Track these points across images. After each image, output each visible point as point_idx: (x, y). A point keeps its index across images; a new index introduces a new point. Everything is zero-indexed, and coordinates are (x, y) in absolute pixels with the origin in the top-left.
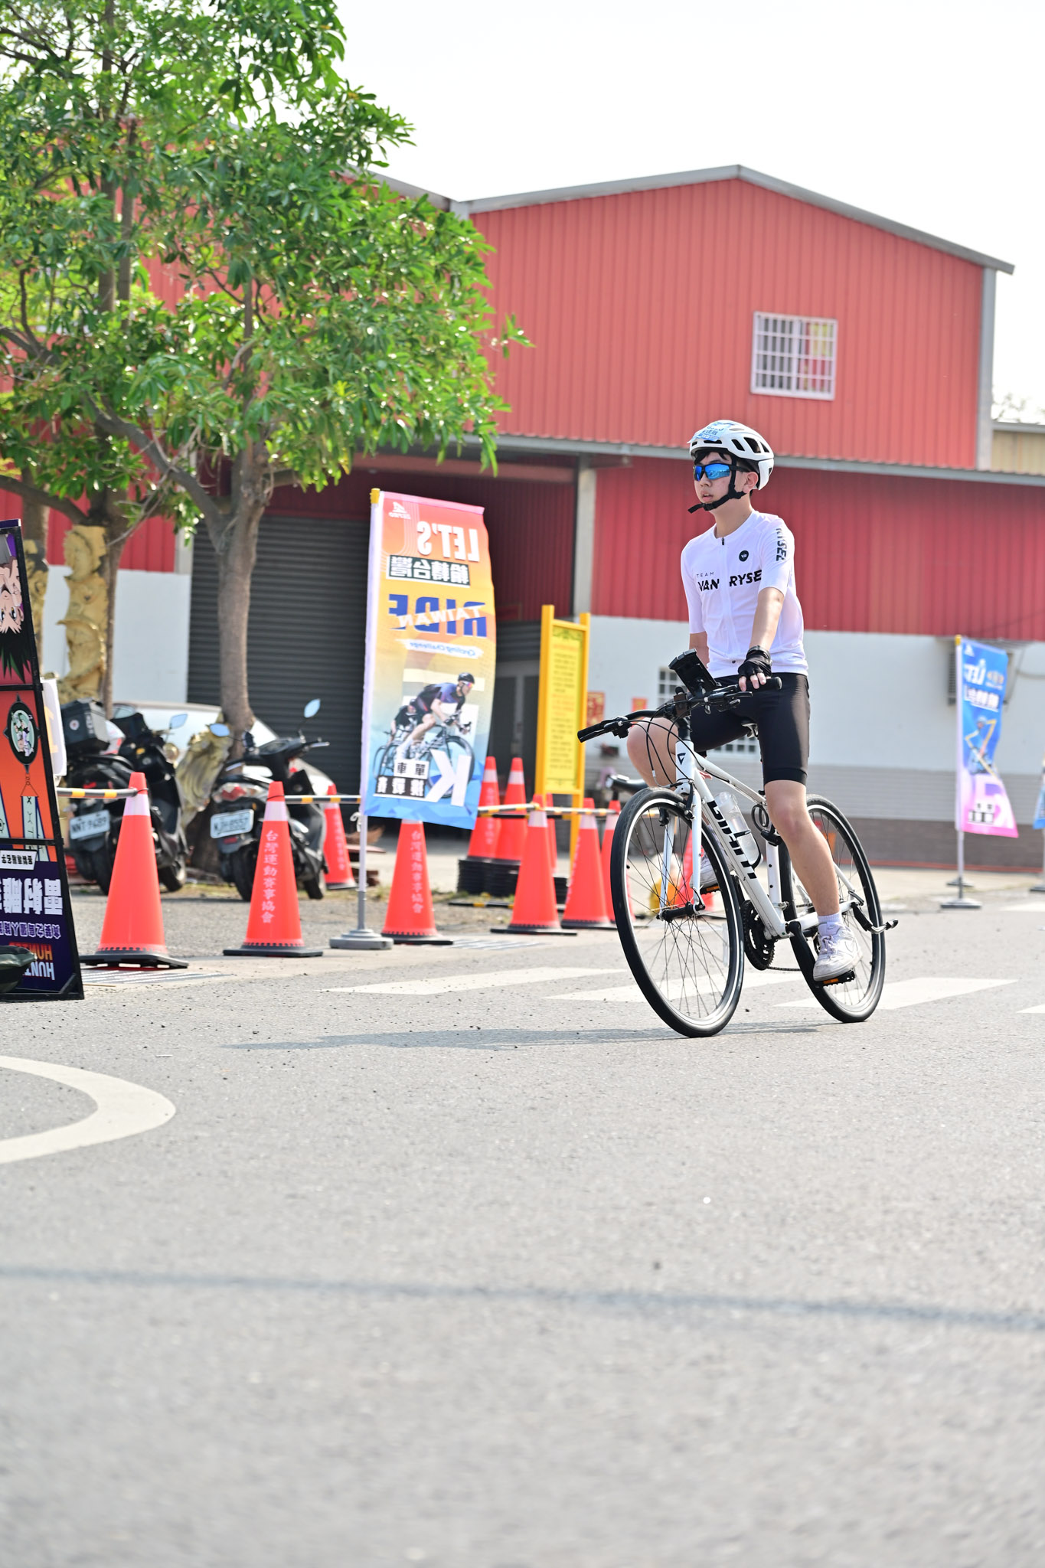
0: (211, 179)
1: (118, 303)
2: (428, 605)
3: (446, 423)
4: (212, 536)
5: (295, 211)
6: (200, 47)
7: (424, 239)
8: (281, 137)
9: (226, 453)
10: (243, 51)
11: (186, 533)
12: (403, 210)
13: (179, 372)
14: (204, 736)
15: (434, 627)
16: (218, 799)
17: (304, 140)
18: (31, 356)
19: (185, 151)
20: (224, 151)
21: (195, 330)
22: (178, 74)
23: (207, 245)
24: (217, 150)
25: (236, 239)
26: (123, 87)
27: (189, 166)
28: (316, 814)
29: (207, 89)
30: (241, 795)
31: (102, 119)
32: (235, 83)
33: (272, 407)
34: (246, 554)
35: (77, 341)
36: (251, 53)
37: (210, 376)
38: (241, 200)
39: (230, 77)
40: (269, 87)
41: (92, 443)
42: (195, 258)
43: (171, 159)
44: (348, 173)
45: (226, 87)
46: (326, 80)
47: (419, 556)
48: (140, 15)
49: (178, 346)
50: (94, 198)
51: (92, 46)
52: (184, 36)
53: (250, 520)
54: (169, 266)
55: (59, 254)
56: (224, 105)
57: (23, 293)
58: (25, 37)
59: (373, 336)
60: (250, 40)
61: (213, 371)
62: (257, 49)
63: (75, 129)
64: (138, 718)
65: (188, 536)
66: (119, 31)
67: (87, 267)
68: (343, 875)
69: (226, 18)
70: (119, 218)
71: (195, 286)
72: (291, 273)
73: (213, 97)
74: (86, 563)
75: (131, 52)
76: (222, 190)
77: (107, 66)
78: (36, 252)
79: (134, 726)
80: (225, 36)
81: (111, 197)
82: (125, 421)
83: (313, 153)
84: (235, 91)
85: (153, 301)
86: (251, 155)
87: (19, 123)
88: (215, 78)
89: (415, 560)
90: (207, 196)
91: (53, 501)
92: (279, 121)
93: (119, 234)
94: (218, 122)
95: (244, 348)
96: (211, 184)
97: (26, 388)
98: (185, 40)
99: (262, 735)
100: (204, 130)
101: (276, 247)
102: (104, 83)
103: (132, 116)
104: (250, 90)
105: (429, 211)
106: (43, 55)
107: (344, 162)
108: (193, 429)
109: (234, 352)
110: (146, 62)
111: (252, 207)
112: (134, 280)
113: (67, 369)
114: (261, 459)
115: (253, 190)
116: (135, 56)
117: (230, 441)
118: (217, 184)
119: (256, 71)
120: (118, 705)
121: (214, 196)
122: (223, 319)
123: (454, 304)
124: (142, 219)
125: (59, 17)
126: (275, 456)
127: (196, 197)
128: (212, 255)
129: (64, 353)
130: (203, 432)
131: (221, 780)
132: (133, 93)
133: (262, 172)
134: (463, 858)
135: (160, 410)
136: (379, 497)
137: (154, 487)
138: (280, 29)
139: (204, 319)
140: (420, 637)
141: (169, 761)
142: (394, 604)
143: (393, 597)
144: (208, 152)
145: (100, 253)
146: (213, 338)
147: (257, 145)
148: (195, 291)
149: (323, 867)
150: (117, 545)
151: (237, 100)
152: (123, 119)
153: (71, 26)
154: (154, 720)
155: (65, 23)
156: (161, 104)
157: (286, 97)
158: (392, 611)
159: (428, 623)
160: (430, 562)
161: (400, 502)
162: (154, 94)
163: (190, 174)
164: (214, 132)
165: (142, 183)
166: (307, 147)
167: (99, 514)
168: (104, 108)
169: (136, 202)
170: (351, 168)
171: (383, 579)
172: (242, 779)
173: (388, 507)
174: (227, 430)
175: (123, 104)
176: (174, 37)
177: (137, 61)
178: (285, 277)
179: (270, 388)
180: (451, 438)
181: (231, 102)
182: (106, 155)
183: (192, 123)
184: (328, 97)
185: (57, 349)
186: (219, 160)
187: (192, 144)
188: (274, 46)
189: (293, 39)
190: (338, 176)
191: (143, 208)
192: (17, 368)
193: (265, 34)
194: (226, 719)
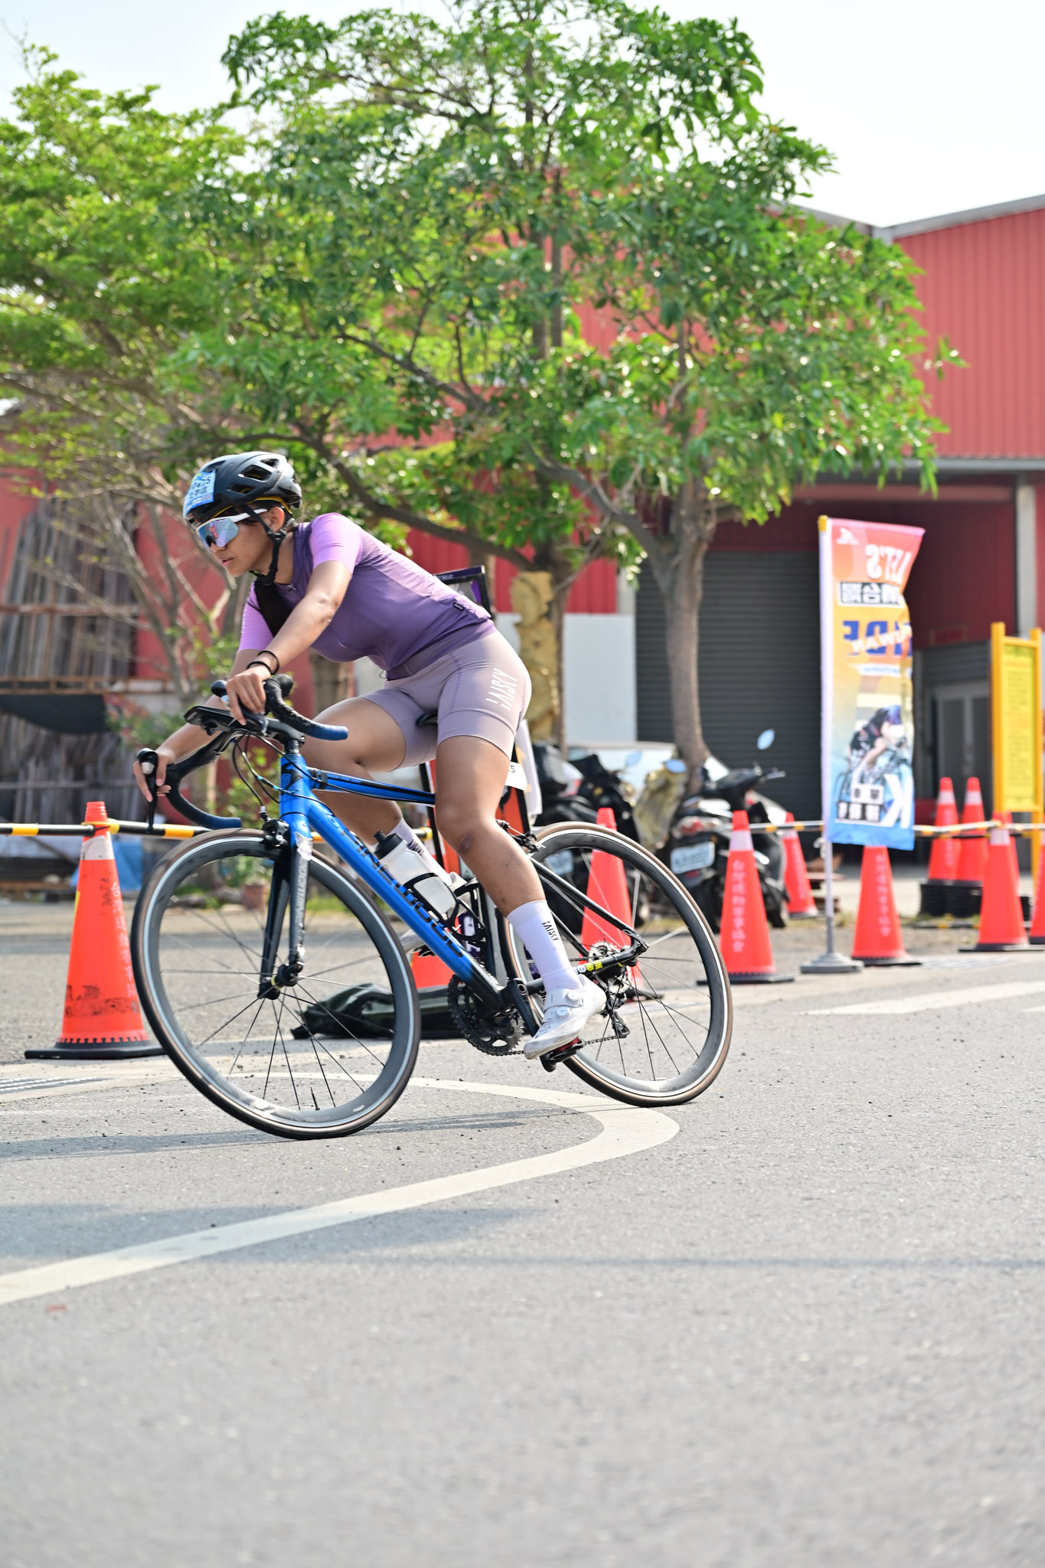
0: (637, 222)
1: (552, 351)
2: (877, 629)
3: (886, 447)
4: (657, 574)
5: (724, 247)
6: (621, 93)
7: (853, 266)
8: (706, 176)
9: (665, 492)
10: (662, 93)
11: (630, 573)
12: (830, 238)
13: (617, 413)
14: (660, 774)
15: (882, 650)
16: (677, 834)
17: (727, 176)
18: (470, 408)
19: (611, 196)
20: (649, 194)
21: (631, 372)
22: (600, 121)
23: (636, 287)
24: (642, 193)
25: (666, 280)
26: (546, 138)
27: (616, 211)
28: (774, 844)
29: (629, 133)
30: (699, 830)
31: (526, 170)
32: (656, 125)
33: (711, 442)
34: (692, 590)
35: (514, 391)
36: (670, 95)
37: (648, 416)
38: (670, 239)
39: (652, 121)
40: (690, 126)
41: (533, 492)
42: (625, 300)
43: (598, 206)
44: (773, 207)
45: (648, 130)
46: (747, 116)
47: (866, 580)
48: (560, 67)
49: (613, 390)
50: (524, 250)
51: (515, 100)
52: (604, 81)
53: (693, 557)
54: (600, 311)
55: (493, 307)
56: (647, 147)
57: (459, 348)
58: (445, 96)
59: (805, 367)
60: (669, 81)
61: (650, 411)
62: (677, 90)
63: (503, 182)
64: (594, 759)
65: (630, 577)
66: (538, 81)
67: (521, 318)
68: (804, 904)
69: (645, 62)
70: (548, 267)
71: (628, 329)
72: (722, 309)
73: (636, 140)
74: (533, 609)
75: (553, 101)
76: (650, 231)
77: (529, 118)
78: (470, 305)
79: (589, 766)
80: (643, 79)
81: (540, 247)
82: (565, 467)
83: (738, 190)
84: (657, 131)
85: (585, 348)
86: (676, 195)
87: (448, 182)
88: (636, 120)
89: (864, 584)
90: (635, 239)
91: (499, 550)
92: (702, 160)
93: (551, 282)
94: (642, 166)
95: (678, 387)
96: (638, 227)
97: (468, 441)
98: (605, 86)
99: (717, 771)
100: (628, 174)
101: (706, 284)
102: (528, 136)
103: (556, 165)
104: (670, 132)
105: (856, 238)
106: (466, 112)
107: (768, 196)
108: (632, 470)
109: (669, 392)
110: (568, 110)
111: (682, 247)
112: (566, 328)
113: (505, 420)
114: (701, 496)
115: (680, 230)
116: (557, 106)
117: (670, 481)
118: (644, 226)
119: (676, 112)
120: (572, 748)
121: (642, 238)
122: (656, 360)
123: (886, 330)
124: (572, 266)
125: (480, 72)
126: (715, 491)
127: (624, 242)
128: (642, 297)
129: (502, 404)
130: (644, 471)
131: (679, 815)
132: (555, 143)
133: (688, 211)
134: (924, 880)
135: (598, 455)
136: (827, 525)
137: (597, 531)
138: (698, 68)
139: (637, 361)
140: (871, 661)
141: (627, 799)
142: (848, 630)
143: (846, 623)
144: (634, 196)
145: (532, 303)
146: (646, 379)
147: (682, 185)
148: (629, 334)
149: (784, 896)
150: (564, 589)
151: (659, 141)
152: (548, 169)
153: (491, 81)
154: (610, 761)
155: (487, 78)
156: (584, 152)
157: (708, 136)
158: (847, 637)
159: (876, 646)
160: (880, 585)
161: (848, 528)
162: (577, 142)
163: (616, 218)
164: (638, 176)
165: (571, 232)
166: (731, 184)
167: (544, 560)
168: (528, 160)
169: (566, 252)
170: (776, 202)
171: (835, 606)
172: (700, 813)
173: (836, 534)
174: (666, 471)
175: (547, 154)
176: (594, 85)
177: (559, 112)
178: (717, 313)
179: (708, 424)
180: (891, 463)
181: (654, 146)
182: (535, 206)
183: (615, 168)
184: (749, 131)
185: (495, 400)
186: (645, 203)
187: (618, 189)
188: (693, 85)
189: (711, 78)
190: (763, 210)
191: (573, 255)
192: (456, 421)
193: (683, 74)
194: (681, 755)
